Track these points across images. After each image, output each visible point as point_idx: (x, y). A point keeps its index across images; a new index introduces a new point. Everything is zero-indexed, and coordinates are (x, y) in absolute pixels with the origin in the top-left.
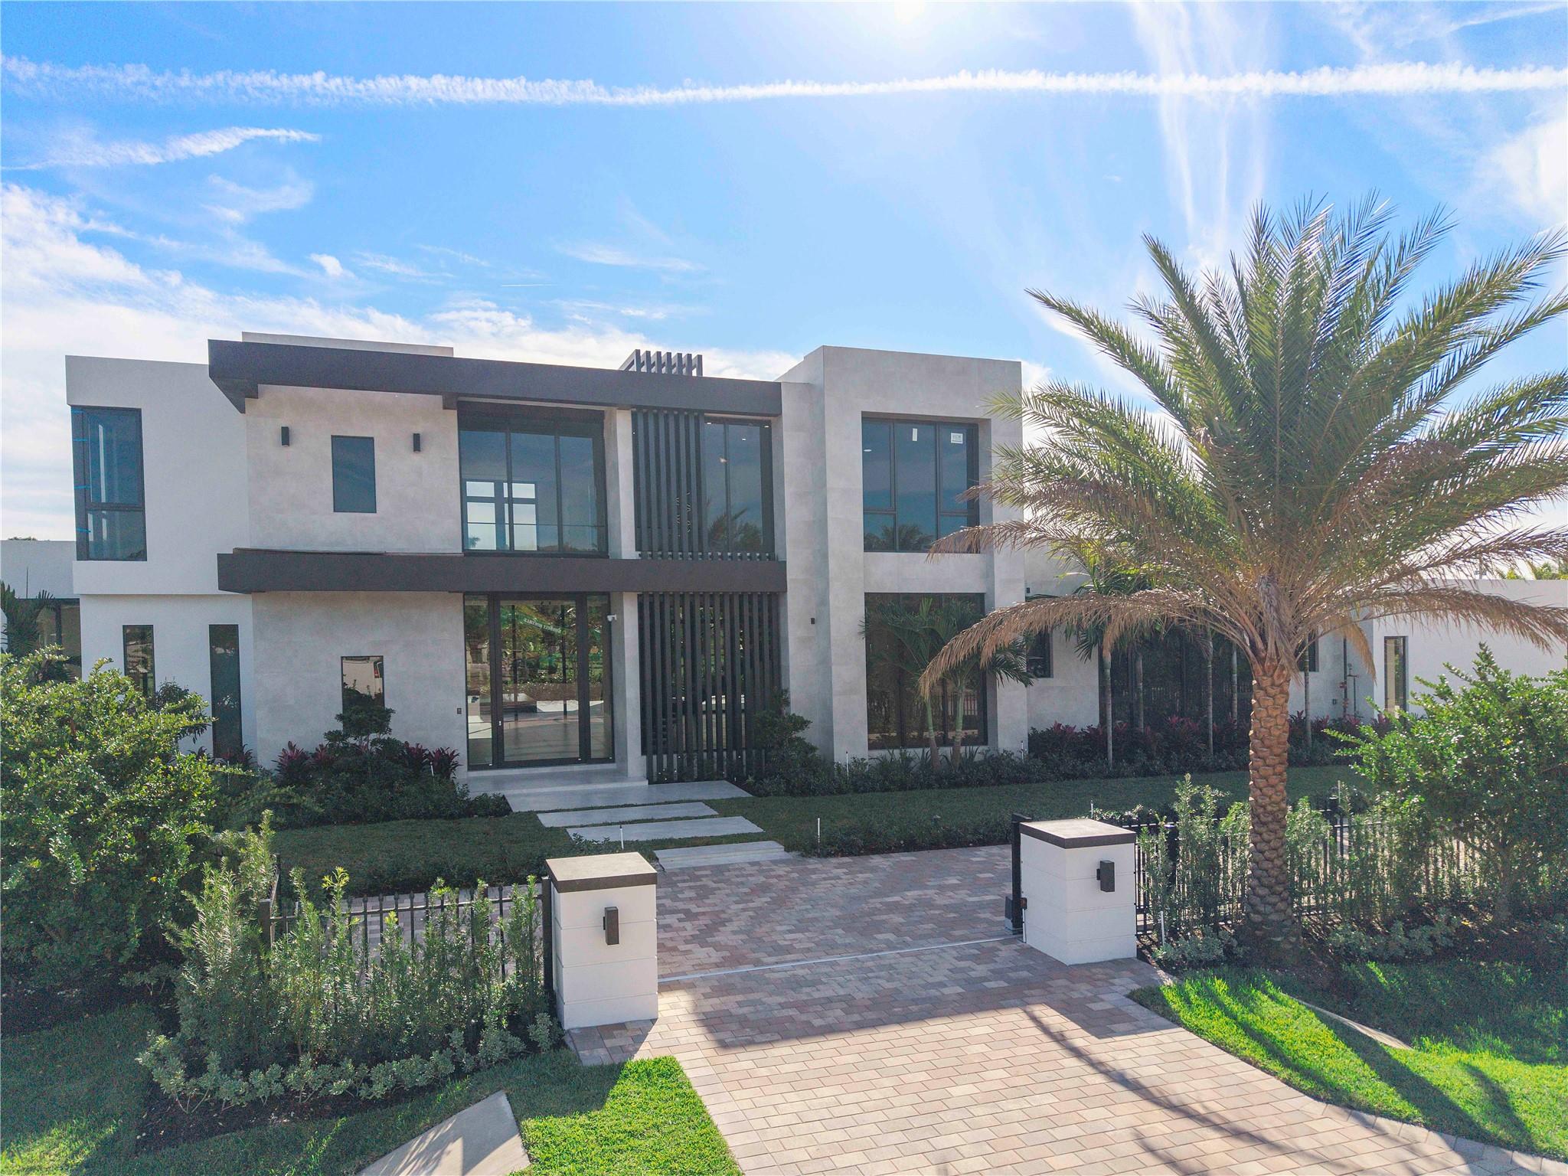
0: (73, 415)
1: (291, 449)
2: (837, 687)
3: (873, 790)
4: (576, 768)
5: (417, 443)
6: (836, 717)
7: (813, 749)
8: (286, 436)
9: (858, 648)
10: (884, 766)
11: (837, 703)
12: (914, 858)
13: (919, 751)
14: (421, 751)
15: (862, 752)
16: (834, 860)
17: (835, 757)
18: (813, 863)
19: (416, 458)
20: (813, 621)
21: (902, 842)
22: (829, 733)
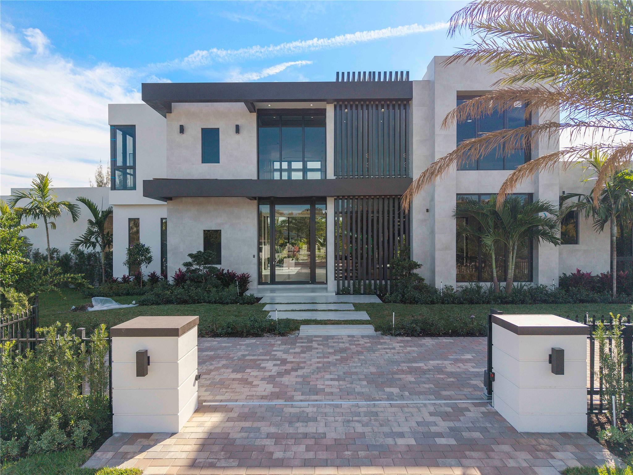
0: (111, 129)
1: (184, 136)
2: (437, 246)
3: (453, 303)
4: (308, 286)
5: (238, 129)
6: (437, 263)
7: (423, 280)
8: (182, 130)
9: (452, 224)
10: (465, 291)
11: (438, 255)
12: (452, 341)
13: (489, 284)
14: (234, 274)
15: (452, 282)
16: (399, 338)
17: (436, 285)
18: (387, 339)
19: (238, 137)
20: (427, 211)
21: (450, 331)
22: (433, 272)
